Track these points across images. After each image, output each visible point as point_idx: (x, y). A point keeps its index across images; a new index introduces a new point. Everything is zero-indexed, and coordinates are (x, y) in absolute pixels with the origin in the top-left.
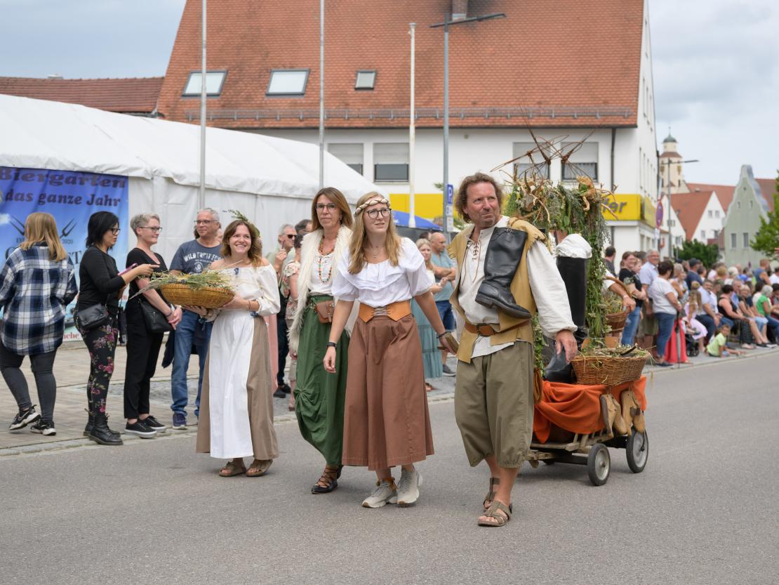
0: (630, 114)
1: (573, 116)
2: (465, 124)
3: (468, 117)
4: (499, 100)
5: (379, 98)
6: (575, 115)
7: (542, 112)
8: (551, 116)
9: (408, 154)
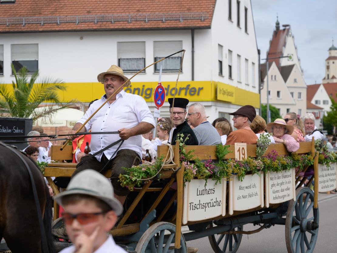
0: (206, 18)
1: (162, 20)
2: (78, 28)
3: (82, 22)
4: (108, 9)
5: (17, 9)
6: (164, 19)
7: (138, 18)
8: (145, 21)
9: (37, 53)
